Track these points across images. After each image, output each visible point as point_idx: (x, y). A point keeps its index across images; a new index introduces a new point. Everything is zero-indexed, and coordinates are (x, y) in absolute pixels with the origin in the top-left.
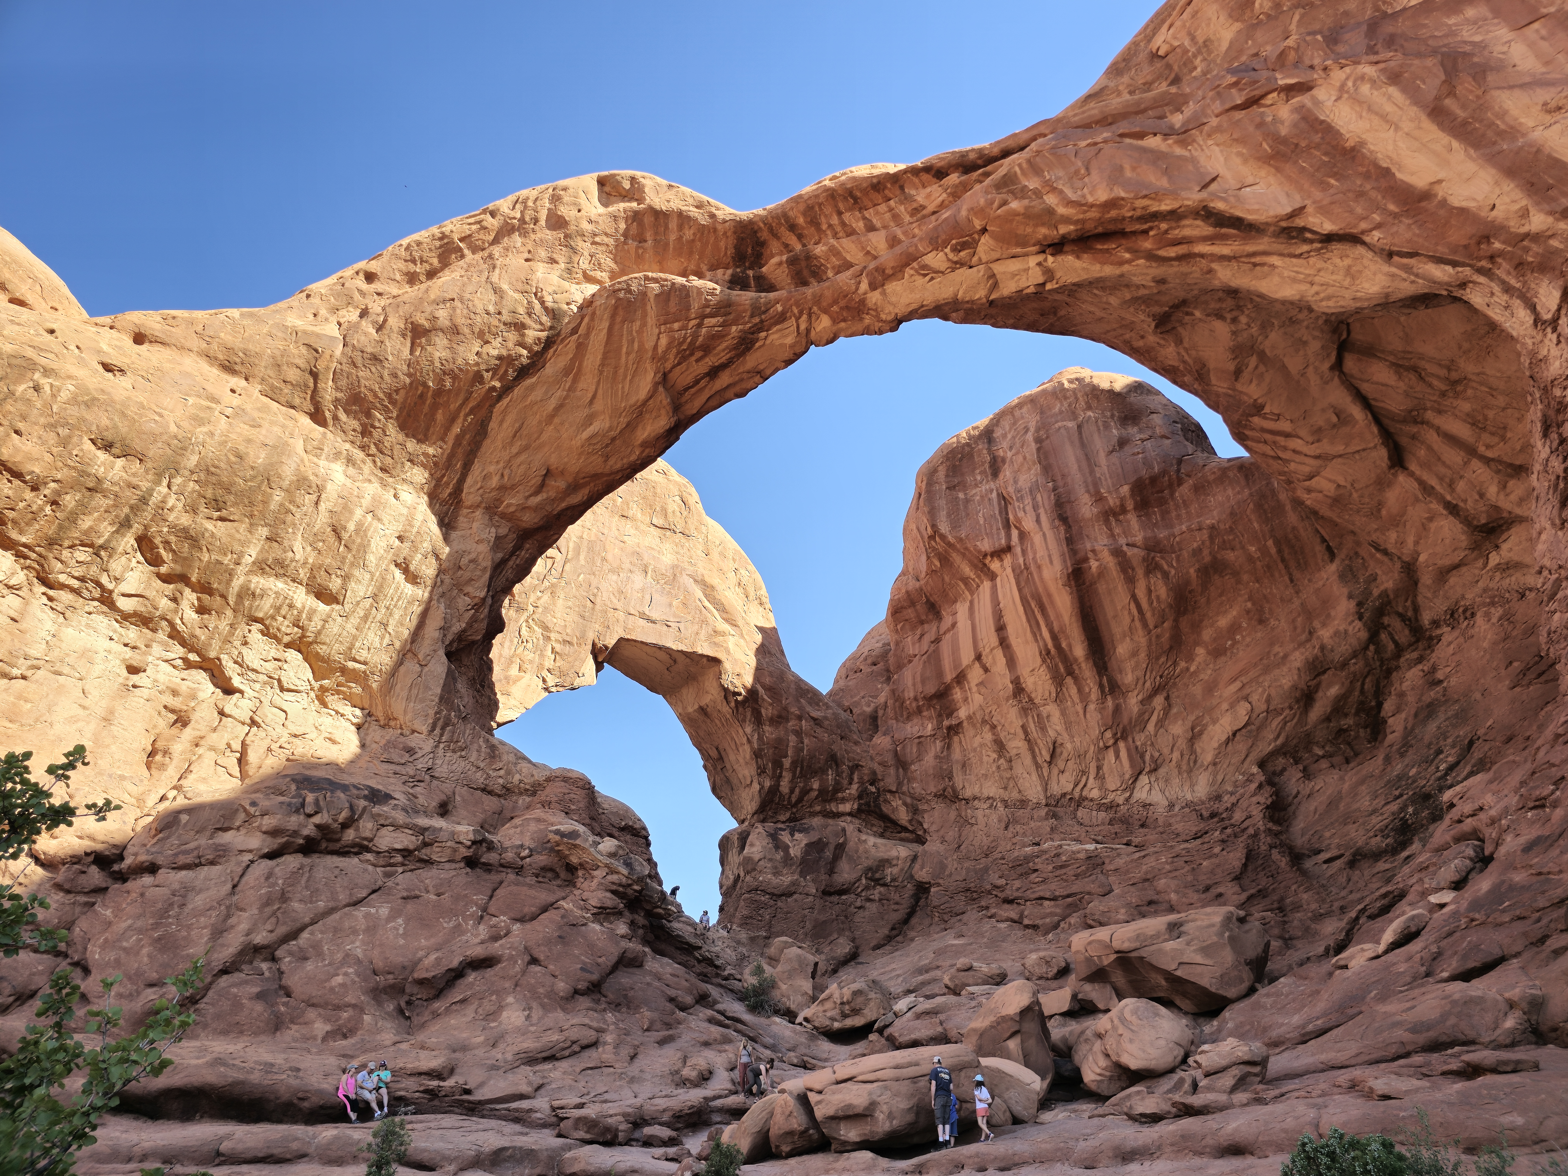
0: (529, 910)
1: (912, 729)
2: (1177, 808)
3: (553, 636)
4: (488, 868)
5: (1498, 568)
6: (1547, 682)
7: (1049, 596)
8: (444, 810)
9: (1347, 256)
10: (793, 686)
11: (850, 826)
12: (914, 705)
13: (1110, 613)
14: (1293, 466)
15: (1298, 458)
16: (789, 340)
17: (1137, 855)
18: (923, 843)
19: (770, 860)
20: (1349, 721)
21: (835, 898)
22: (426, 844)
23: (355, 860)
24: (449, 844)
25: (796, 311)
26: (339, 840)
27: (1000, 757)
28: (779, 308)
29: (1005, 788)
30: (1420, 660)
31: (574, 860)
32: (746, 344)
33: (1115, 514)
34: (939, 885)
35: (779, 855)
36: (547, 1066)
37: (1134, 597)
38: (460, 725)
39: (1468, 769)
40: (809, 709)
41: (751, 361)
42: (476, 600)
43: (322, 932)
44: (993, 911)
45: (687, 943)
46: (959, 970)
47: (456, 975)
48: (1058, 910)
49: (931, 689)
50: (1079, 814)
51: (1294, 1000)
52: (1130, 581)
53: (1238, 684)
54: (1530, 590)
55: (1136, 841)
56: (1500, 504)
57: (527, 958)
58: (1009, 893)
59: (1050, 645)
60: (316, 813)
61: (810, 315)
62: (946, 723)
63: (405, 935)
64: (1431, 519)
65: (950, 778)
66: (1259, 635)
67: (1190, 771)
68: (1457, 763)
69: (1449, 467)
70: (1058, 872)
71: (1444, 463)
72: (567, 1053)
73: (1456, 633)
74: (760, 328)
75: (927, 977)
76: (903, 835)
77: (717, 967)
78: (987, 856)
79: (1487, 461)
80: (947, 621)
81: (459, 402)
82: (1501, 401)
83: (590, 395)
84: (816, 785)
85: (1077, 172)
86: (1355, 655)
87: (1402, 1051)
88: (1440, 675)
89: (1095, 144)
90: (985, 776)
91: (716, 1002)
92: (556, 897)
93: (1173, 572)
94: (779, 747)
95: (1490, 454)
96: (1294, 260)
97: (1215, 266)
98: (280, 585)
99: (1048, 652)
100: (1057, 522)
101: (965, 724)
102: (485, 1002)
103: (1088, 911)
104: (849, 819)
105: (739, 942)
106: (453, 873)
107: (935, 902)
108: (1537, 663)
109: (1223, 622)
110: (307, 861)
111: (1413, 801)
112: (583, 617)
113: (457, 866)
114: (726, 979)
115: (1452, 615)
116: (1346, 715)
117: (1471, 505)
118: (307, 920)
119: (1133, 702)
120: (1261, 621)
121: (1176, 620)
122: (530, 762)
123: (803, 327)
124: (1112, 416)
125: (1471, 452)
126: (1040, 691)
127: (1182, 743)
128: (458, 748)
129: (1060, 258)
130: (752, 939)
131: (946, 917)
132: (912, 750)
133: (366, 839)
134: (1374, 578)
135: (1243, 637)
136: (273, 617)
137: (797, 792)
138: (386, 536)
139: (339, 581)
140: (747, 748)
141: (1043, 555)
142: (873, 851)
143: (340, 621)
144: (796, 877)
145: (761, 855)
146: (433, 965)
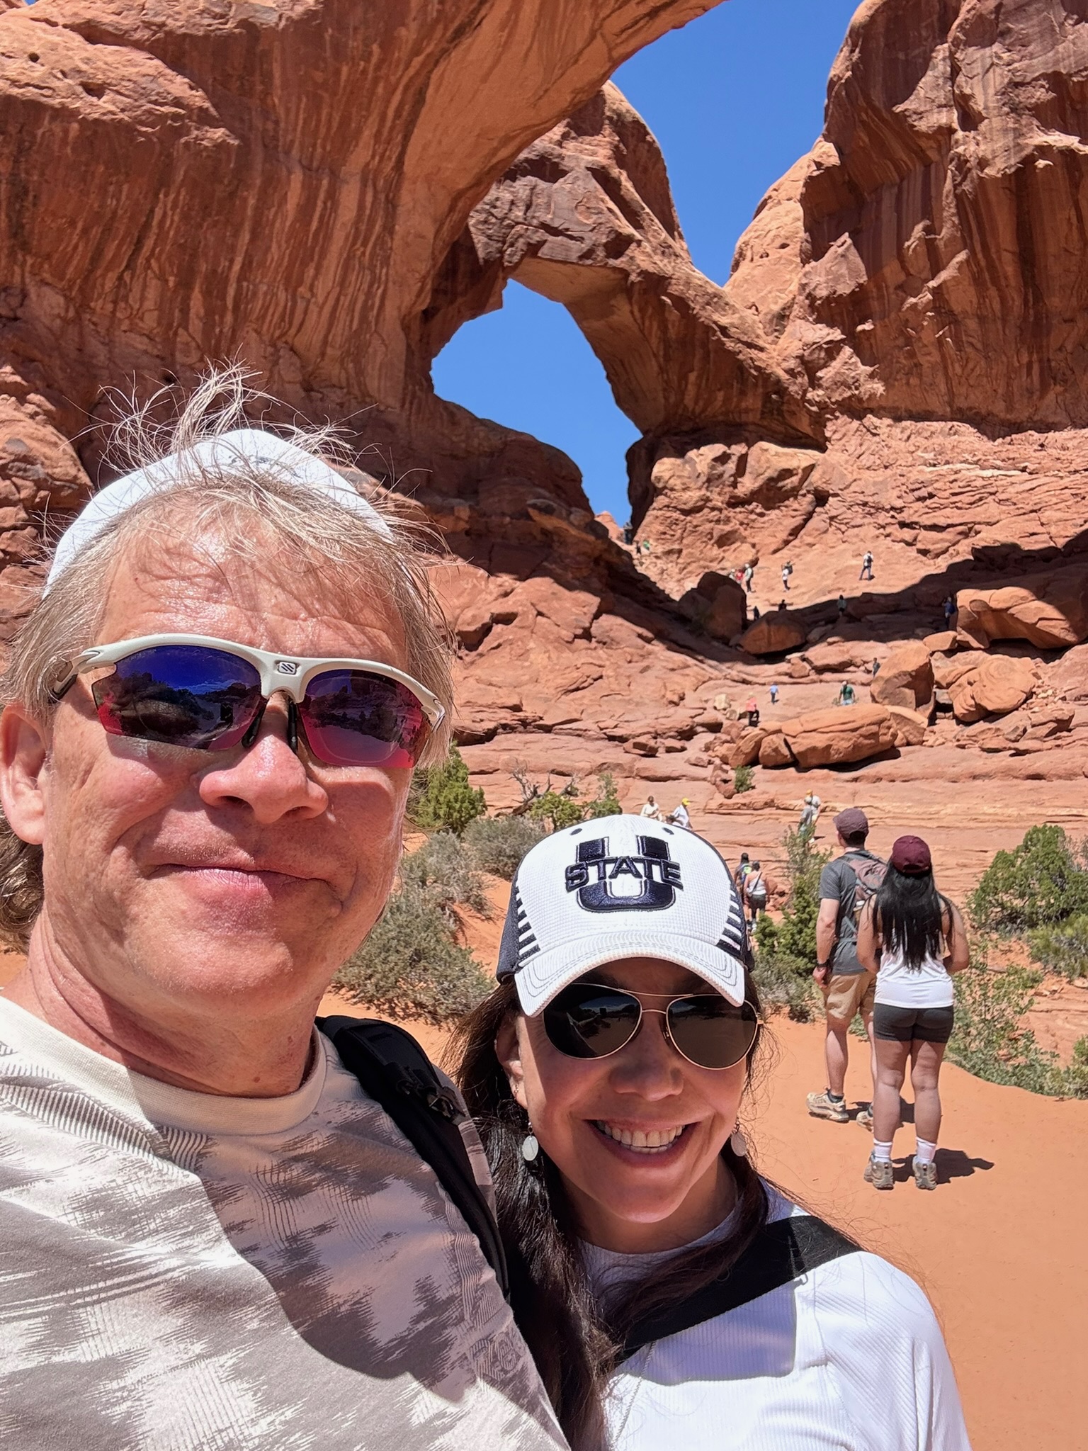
0: (523, 570)
1: (821, 332)
4: (479, 533)
12: (826, 305)
13: (1048, 224)
17: (1030, 483)
18: (823, 451)
19: (679, 477)
21: (738, 507)
34: (836, 495)
35: (687, 470)
36: (578, 695)
37: (1076, 204)
40: (716, 317)
44: (888, 530)
47: (488, 627)
49: (844, 290)
52: (1076, 185)
55: (1031, 468)
57: (534, 612)
58: (905, 516)
59: (979, 252)
62: (858, 328)
65: (857, 388)
70: (954, 499)
72: (586, 684)
76: (802, 441)
78: (886, 467)
81: (400, 72)
84: (720, 396)
92: (542, 558)
100: (1006, 109)
101: (878, 331)
103: (975, 541)
104: (752, 428)
107: (833, 512)
126: (962, 302)
131: (843, 528)
132: (819, 356)
136: (264, 317)
137: (701, 403)
138: (344, 224)
139: (311, 272)
140: (654, 362)
141: (984, 150)
142: (773, 459)
143: (316, 310)
144: (703, 492)
145: (671, 473)
146: (470, 620)
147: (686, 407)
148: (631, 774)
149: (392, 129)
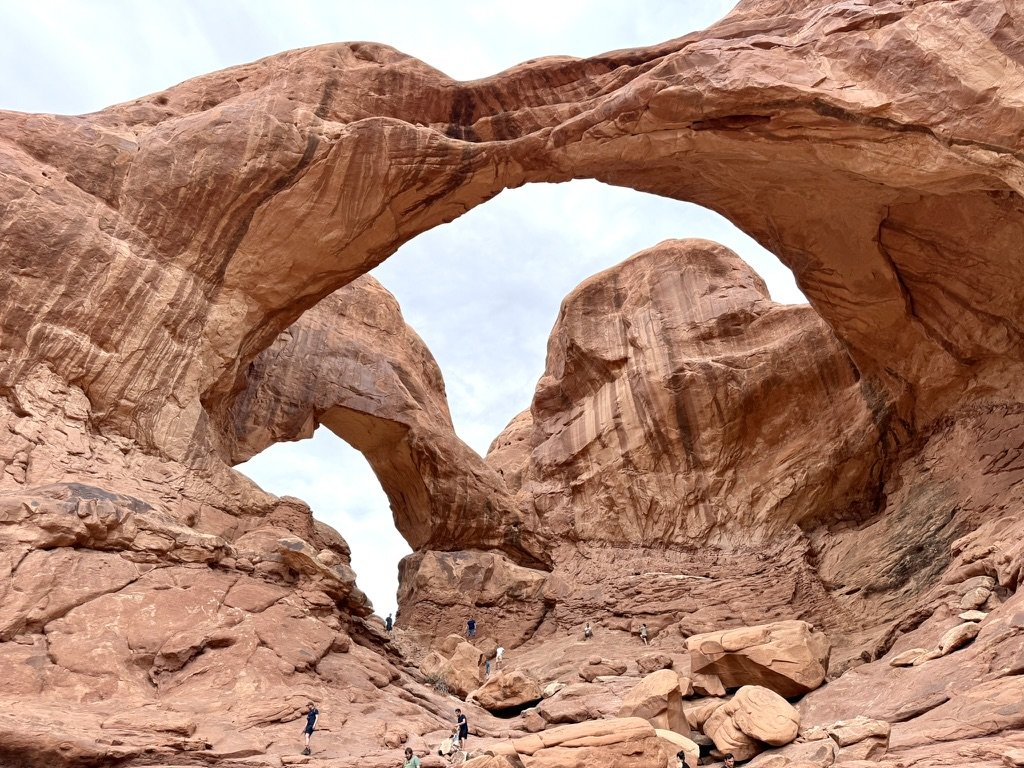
0: (258, 603)
1: (546, 487)
2: (739, 552)
3: (283, 399)
4: (226, 569)
5: (974, 390)
6: (1011, 470)
7: (654, 394)
8: (192, 522)
9: (917, 143)
10: (462, 451)
11: (497, 557)
12: (549, 469)
13: (697, 410)
14: (838, 309)
15: (843, 304)
16: (490, 181)
17: (715, 584)
18: (550, 571)
19: (438, 578)
20: (861, 496)
21: (484, 610)
22: (177, 547)
23: (117, 556)
24: (196, 548)
25: (496, 158)
26: (105, 539)
27: (611, 509)
28: (484, 154)
29: (613, 533)
30: (913, 454)
31: (297, 566)
32: (456, 181)
33: (704, 339)
34: (562, 602)
35: (445, 575)
36: (274, 728)
37: (715, 399)
38: (208, 457)
39: (952, 530)
40: (473, 468)
41: (460, 194)
42: (228, 361)
43: (86, 612)
44: (606, 621)
45: (379, 637)
46: (591, 664)
47: (198, 651)
48: (657, 622)
49: (561, 459)
50: (667, 554)
51: (862, 690)
52: (713, 387)
53: (786, 465)
54: (997, 406)
55: (712, 574)
56: (982, 344)
57: (257, 641)
58: (619, 608)
59: (653, 429)
60: (88, 515)
61: (507, 163)
62: (572, 483)
63: (156, 618)
64: (931, 353)
65: (573, 525)
66: (803, 431)
67: (749, 527)
68: (944, 526)
69: (948, 316)
70: (657, 594)
71: (945, 313)
72: (290, 717)
73: (940, 436)
74: (468, 169)
75: (561, 669)
76: (535, 564)
77: (400, 656)
78: (598, 582)
79: (976, 312)
80: (577, 410)
81: (229, 202)
82: (992, 270)
83: (332, 208)
84: (474, 525)
85: (720, 68)
86: (869, 449)
87: (995, 728)
88: (927, 465)
89: (734, 49)
90: (600, 522)
91: (405, 682)
92: (282, 594)
93: (744, 383)
94: (449, 495)
95: (979, 308)
96: (877, 144)
97: (815, 146)
98: (67, 332)
99: (651, 435)
100: (662, 343)
101: (586, 485)
102: (222, 674)
103: (681, 623)
104: (497, 550)
105: (412, 639)
106: (197, 571)
107: (559, 615)
108: (1003, 457)
109: (778, 421)
110: (76, 554)
111: (911, 552)
112: (307, 387)
113: (201, 565)
114: (407, 666)
115: (938, 423)
116: (858, 492)
117: (962, 343)
118: (74, 601)
119: (710, 476)
120: (805, 421)
121: (744, 417)
122: (262, 490)
123: (501, 171)
124: (706, 269)
125: (966, 305)
126: (643, 462)
127: (744, 507)
128: (206, 477)
129: (701, 133)
130: (423, 638)
131: (568, 626)
132: (545, 503)
133: (127, 539)
134: (887, 394)
135: (791, 433)
136: (62, 358)
137: (459, 529)
138: (160, 302)
139: (119, 334)
140: (425, 494)
141: (651, 365)
142: (514, 575)
143: (117, 366)
144: (457, 591)
145: (432, 574)
146: (179, 643)
147: (448, 530)
149: (217, 244)
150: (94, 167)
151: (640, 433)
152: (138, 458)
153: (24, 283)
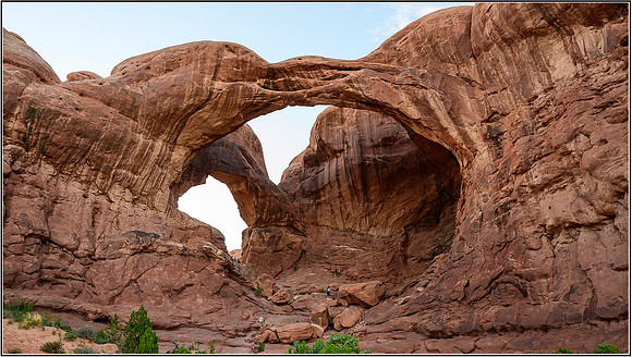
0: (199, 269)
2: (379, 238)
7: (353, 169)
8: (171, 236)
9: (429, 132)
10: (269, 184)
12: (308, 193)
13: (370, 178)
16: (281, 105)
17: (365, 253)
18: (306, 237)
19: (259, 241)
21: (277, 253)
22: (170, 250)
23: (152, 255)
24: (176, 250)
27: (332, 214)
29: (332, 224)
31: (210, 255)
33: (376, 147)
34: (309, 252)
37: (378, 174)
40: (273, 192)
41: (269, 108)
42: (178, 172)
43: (147, 275)
44: (323, 265)
46: (311, 287)
47: (183, 288)
49: (314, 189)
50: (353, 234)
51: (384, 309)
52: (377, 169)
53: (403, 204)
55: (366, 248)
57: (200, 284)
58: (328, 260)
60: (143, 243)
61: (288, 100)
62: (317, 201)
63: (168, 277)
65: (316, 218)
66: (411, 191)
67: (385, 227)
70: (343, 257)
72: (215, 311)
74: (273, 101)
76: (300, 234)
77: (245, 280)
78: (324, 244)
80: (322, 167)
81: (179, 117)
83: (218, 114)
84: (274, 217)
86: (435, 201)
90: (327, 219)
91: (247, 294)
92: (205, 265)
93: (390, 169)
94: (263, 205)
96: (419, 127)
98: (124, 171)
99: (351, 186)
100: (358, 146)
101: (323, 202)
102: (192, 296)
104: (283, 228)
105: (248, 267)
106: (178, 258)
107: (307, 257)
109: (402, 185)
110: (141, 256)
111: (438, 247)
112: (203, 163)
114: (247, 283)
116: (430, 216)
118: (143, 272)
119: (373, 206)
120: (412, 187)
121: (389, 182)
123: (286, 102)
126: (347, 197)
127: (384, 219)
131: (310, 263)
132: (305, 208)
133: (155, 249)
134: (442, 182)
135: (406, 191)
136: (122, 181)
137: (268, 218)
138: (154, 156)
139: (141, 169)
140: (253, 205)
141: (352, 156)
143: (141, 180)
144: (266, 247)
145: (256, 240)
146: (177, 285)
147: (263, 219)
148: (225, 344)
149: (174, 131)
150: (128, 107)
151: (346, 184)
152: (149, 212)
153: (109, 156)
